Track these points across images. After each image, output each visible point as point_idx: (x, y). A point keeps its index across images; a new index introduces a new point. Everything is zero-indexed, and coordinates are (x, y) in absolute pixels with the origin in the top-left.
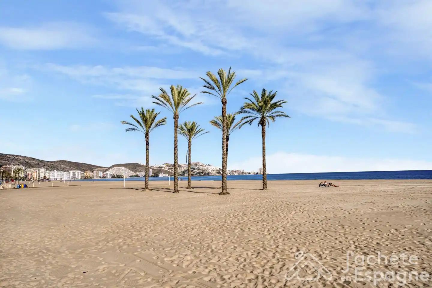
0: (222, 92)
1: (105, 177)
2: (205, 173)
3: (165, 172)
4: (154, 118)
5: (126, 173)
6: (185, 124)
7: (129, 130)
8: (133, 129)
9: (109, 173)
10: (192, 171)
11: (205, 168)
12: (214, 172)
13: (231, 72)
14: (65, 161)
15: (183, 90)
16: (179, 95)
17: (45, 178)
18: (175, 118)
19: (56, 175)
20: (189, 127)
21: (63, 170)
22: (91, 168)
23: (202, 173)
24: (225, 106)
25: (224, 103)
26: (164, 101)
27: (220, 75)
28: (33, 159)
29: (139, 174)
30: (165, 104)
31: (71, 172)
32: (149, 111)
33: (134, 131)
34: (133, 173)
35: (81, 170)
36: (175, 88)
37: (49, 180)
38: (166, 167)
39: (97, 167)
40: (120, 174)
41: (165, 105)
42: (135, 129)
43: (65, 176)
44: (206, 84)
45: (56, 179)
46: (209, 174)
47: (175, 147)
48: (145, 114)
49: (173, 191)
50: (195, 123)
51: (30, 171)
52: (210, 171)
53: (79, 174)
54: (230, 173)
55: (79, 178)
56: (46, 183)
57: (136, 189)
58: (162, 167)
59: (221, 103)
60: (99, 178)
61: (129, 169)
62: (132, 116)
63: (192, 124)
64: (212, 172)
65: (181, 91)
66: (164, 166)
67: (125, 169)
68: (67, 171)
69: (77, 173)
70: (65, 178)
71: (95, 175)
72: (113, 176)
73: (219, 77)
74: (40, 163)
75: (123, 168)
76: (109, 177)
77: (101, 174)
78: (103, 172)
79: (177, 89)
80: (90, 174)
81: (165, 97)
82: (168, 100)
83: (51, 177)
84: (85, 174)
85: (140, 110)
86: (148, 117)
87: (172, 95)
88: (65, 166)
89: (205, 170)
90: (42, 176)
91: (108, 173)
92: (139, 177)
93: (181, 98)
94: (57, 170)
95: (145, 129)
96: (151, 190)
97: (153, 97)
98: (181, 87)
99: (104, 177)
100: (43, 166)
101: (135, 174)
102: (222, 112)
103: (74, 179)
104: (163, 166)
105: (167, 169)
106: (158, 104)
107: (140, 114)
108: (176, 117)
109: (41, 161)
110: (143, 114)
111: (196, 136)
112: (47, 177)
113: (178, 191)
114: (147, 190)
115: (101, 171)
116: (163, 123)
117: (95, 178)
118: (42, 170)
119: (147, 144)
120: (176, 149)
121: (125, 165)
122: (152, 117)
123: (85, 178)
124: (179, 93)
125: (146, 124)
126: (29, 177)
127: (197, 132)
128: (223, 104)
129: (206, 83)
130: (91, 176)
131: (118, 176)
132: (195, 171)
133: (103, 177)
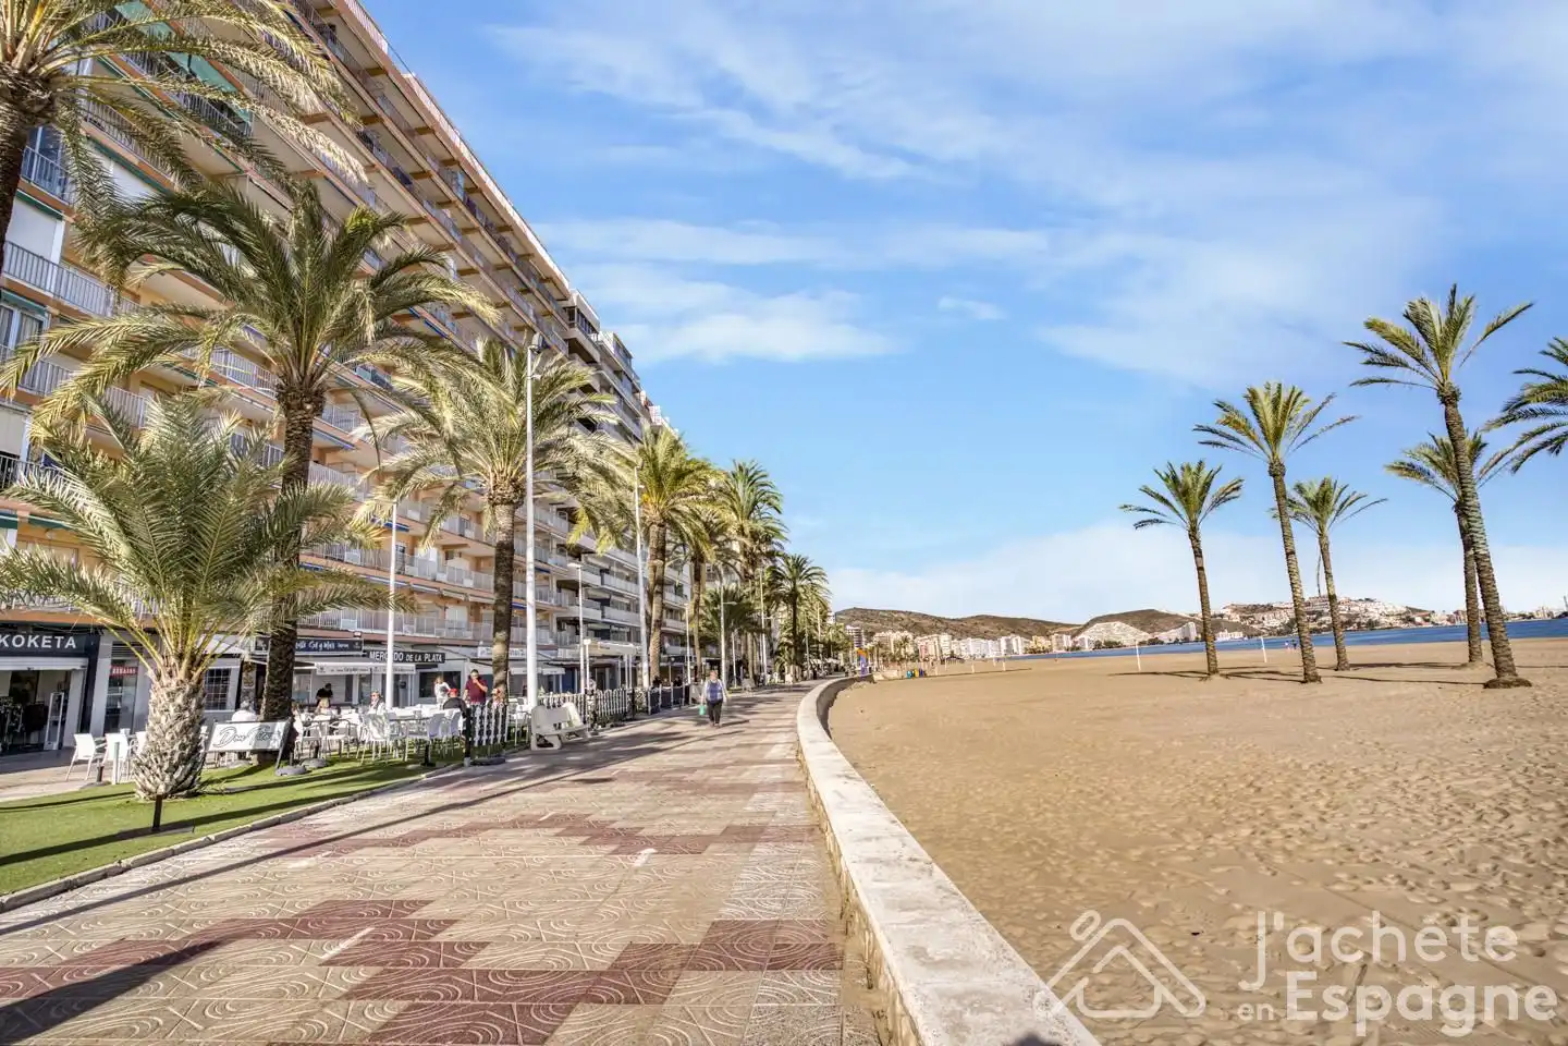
0: (1435, 366)
1: (1078, 649)
2: (1359, 624)
3: (1233, 627)
4: (1207, 485)
5: (1130, 635)
6: (1300, 489)
7: (1142, 524)
8: (1151, 521)
9: (1088, 638)
10: (1315, 620)
11: (1356, 609)
12: (1391, 619)
13: (1460, 301)
14: (987, 617)
15: (1285, 396)
16: (1275, 408)
17: (952, 655)
18: (1273, 475)
19: (970, 647)
20: (1311, 495)
21: (984, 636)
22: (1043, 628)
23: (1349, 623)
24: (1455, 406)
25: (1449, 398)
26: (1233, 433)
27: (1418, 321)
28: (925, 616)
29: (1163, 636)
30: (1237, 441)
31: (1003, 640)
32: (1189, 469)
33: (1155, 525)
34: (1144, 634)
35: (1020, 633)
36: (1261, 392)
37: (961, 660)
38: (1233, 615)
39: (1057, 625)
40: (1114, 640)
41: (1236, 444)
42: (1157, 521)
43: (991, 649)
44: (1367, 356)
45: (973, 657)
46: (1372, 625)
47: (1288, 554)
48: (1180, 478)
49: (1302, 679)
50: (1329, 482)
51: (921, 641)
52: (1375, 616)
53: (1019, 644)
54: (1449, 620)
55: (1021, 653)
56: (955, 667)
57: (1181, 674)
58: (1222, 616)
59: (1439, 401)
60: (1063, 651)
61: (1134, 624)
62: (1146, 491)
63: (1323, 485)
64: (1383, 620)
65: (1279, 397)
66: (1228, 612)
67: (1124, 625)
68: (994, 639)
69: (1014, 643)
70: (991, 655)
71: (1055, 644)
72: (1098, 645)
73: (1413, 327)
74: (939, 624)
75: (1118, 624)
76: (1087, 648)
77: (1067, 641)
78: (1073, 636)
79: (1267, 395)
80: (1042, 642)
81: (1236, 422)
82: (1246, 430)
83: (964, 653)
84: (1032, 644)
85: (1164, 470)
86: (1190, 483)
87: (1256, 413)
88: (987, 628)
89: (1357, 615)
90: (947, 652)
91: (1082, 640)
92: (1162, 643)
93: (1284, 417)
94: (974, 636)
95: (1185, 517)
96: (1227, 676)
97: (1201, 429)
98: (1280, 387)
99: (1075, 649)
100: (945, 630)
101: (1150, 637)
102: (1448, 426)
103: (1010, 656)
104: (1223, 612)
105: (1236, 618)
106: (1217, 444)
107: (1165, 480)
108: (1276, 472)
109: (940, 620)
110: (1175, 478)
111: (1342, 517)
112: (956, 653)
113: (1317, 679)
114: (1215, 677)
115: (1067, 633)
116: (1234, 494)
117: (1055, 650)
118: (945, 637)
119: (1198, 554)
120: (1292, 557)
121: (1125, 617)
122: (1202, 481)
123: (1033, 651)
124: (1276, 402)
125: (1186, 503)
126: (923, 654)
127: (1342, 505)
128: (1443, 402)
129: (1369, 353)
130: (1046, 647)
131: (1110, 645)
132: (1323, 619)
133: (1073, 649)
